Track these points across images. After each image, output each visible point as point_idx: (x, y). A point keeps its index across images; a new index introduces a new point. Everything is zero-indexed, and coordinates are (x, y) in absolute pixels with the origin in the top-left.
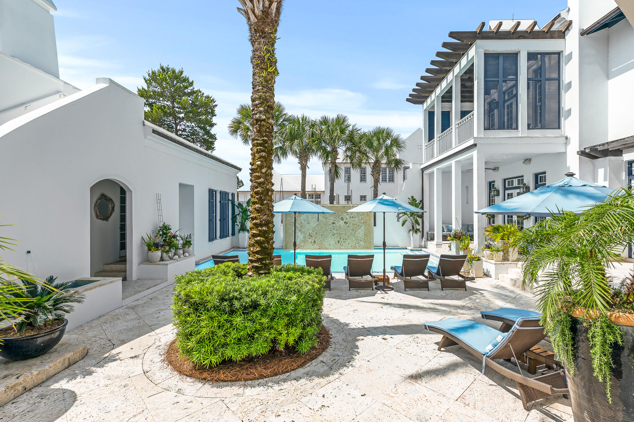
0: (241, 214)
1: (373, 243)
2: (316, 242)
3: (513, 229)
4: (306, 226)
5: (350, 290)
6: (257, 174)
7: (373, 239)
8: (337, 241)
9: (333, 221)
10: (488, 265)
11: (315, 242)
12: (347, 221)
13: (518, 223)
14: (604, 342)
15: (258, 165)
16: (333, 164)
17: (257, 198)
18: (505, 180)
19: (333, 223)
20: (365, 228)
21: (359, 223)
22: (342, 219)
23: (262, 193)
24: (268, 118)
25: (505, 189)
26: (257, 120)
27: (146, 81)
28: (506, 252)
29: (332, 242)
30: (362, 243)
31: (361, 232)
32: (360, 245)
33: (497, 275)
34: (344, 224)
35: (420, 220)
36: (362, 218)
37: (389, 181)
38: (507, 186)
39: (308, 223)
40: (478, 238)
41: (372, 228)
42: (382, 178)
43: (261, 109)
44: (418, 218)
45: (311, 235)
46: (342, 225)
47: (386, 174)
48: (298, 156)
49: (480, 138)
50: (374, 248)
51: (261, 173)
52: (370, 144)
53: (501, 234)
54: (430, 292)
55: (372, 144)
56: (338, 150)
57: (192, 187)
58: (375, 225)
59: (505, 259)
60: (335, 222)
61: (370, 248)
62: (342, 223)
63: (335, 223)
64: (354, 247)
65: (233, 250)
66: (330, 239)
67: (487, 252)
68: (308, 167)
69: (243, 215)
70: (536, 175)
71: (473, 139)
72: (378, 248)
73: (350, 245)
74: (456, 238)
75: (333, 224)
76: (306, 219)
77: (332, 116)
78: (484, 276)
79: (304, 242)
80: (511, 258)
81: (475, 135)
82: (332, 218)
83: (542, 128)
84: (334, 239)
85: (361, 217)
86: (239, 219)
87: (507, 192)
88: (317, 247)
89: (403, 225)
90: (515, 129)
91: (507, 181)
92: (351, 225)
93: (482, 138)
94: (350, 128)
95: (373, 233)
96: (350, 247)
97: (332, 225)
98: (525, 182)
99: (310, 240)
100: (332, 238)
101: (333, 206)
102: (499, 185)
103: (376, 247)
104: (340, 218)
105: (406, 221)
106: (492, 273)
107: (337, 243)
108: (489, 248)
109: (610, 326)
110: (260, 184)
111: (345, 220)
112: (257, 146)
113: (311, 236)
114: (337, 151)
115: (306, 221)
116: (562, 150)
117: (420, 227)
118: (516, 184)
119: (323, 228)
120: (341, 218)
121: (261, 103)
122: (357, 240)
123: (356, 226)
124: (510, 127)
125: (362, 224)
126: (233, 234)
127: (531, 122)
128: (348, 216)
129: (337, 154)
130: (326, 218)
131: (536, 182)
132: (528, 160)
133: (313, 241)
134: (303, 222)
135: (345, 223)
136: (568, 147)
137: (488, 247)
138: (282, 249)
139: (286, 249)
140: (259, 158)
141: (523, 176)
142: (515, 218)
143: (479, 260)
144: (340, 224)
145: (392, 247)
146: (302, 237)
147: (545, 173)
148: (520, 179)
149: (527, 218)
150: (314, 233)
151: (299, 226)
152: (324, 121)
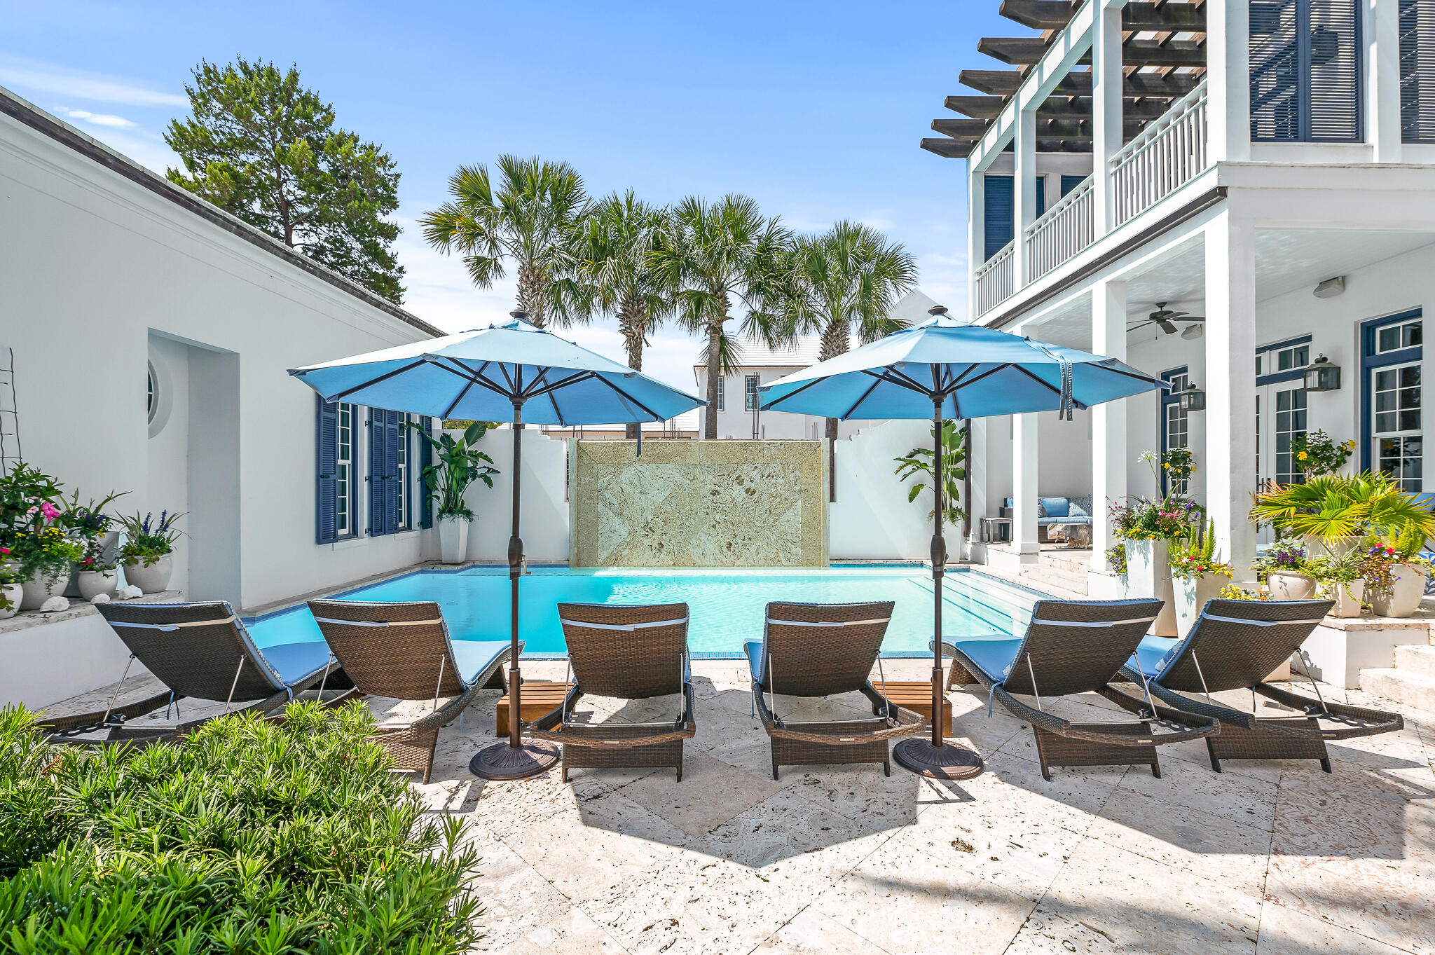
0: (446, 465)
1: (828, 548)
2: (665, 545)
4: (638, 500)
5: (776, 777)
7: (828, 540)
8: (724, 544)
9: (713, 488)
11: (662, 546)
12: (752, 486)
16: (715, 333)
19: (714, 493)
20: (804, 506)
21: (788, 493)
22: (740, 481)
27: (194, 99)
29: (711, 547)
30: (796, 550)
31: (793, 519)
32: (789, 556)
33: (1352, 671)
34: (745, 495)
35: (959, 484)
36: (797, 479)
39: (641, 492)
40: (1232, 529)
41: (824, 506)
44: (955, 480)
45: (650, 525)
46: (740, 500)
48: (620, 311)
49: (1241, 165)
50: (831, 562)
52: (818, 271)
54: (1164, 780)
55: (824, 268)
56: (729, 295)
57: (234, 356)
58: (832, 499)
59: (1368, 607)
60: (719, 489)
61: (820, 565)
62: (738, 492)
63: (719, 493)
64: (773, 560)
65: (419, 569)
66: (704, 537)
67: (1286, 579)
68: (647, 343)
69: (453, 467)
70: (1369, 330)
71: (1215, 171)
72: (842, 562)
73: (762, 555)
74: (1156, 528)
75: (714, 495)
76: (636, 482)
77: (711, 198)
78: (1293, 677)
79: (631, 545)
82: (710, 477)
84: (716, 538)
85: (792, 476)
86: (441, 479)
88: (668, 560)
89: (911, 498)
92: (765, 497)
93: (1248, 165)
94: (763, 230)
95: (826, 521)
96: (762, 562)
97: (711, 497)
98: (1316, 354)
99: (647, 542)
100: (709, 536)
101: (712, 444)
103: (835, 562)
104: (734, 477)
105: (923, 485)
107: (725, 549)
108: (1296, 566)
111: (747, 484)
113: (650, 528)
114: (726, 298)
115: (635, 486)
117: (959, 504)
119: (683, 506)
120: (737, 478)
122: (781, 542)
123: (778, 500)
125: (797, 496)
126: (426, 522)
128: (756, 471)
129: (726, 303)
130: (695, 478)
131: (1368, 350)
132: (1332, 284)
133: (655, 545)
134: (627, 488)
135: (747, 491)
138: (567, 566)
139: (579, 565)
141: (1306, 338)
144: (734, 494)
145: (881, 562)
146: (624, 533)
147: (1413, 314)
150: (660, 520)
151: (614, 501)
152: (691, 212)
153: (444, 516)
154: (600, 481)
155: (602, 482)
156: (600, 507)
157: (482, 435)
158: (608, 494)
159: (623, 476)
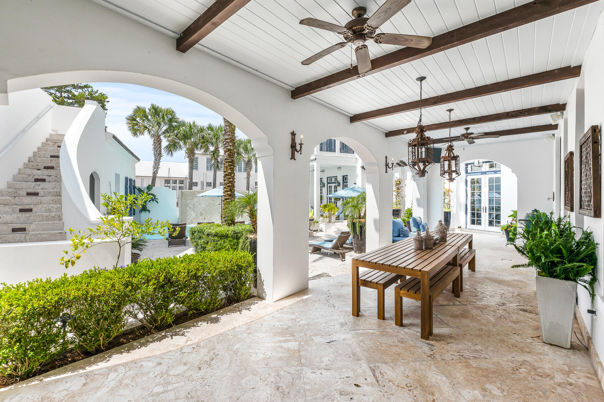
3: (333, 206)
6: (229, 177)
10: (322, 226)
13: (335, 202)
14: (359, 226)
15: (229, 172)
17: (229, 189)
18: (328, 178)
23: (231, 186)
24: (234, 149)
25: (328, 183)
26: (229, 150)
28: (330, 217)
33: (326, 230)
37: (238, 171)
38: (329, 182)
39: (199, 204)
40: (316, 211)
42: (238, 169)
43: (231, 144)
45: (202, 213)
47: (241, 165)
49: (318, 155)
51: (231, 176)
53: (328, 208)
57: (119, 175)
59: (330, 222)
66: (217, 216)
67: (321, 218)
70: (343, 177)
71: (314, 156)
76: (198, 202)
78: (320, 231)
79: (196, 218)
80: (332, 221)
81: (315, 153)
82: (218, 200)
83: (346, 152)
87: (329, 185)
90: (333, 152)
91: (329, 178)
97: (219, 205)
98: (338, 180)
102: (325, 181)
106: (324, 229)
109: (360, 222)
110: (230, 182)
112: (229, 163)
116: (355, 165)
118: (333, 181)
119: (211, 208)
121: (231, 141)
124: (331, 150)
126: (134, 214)
127: (341, 148)
130: (214, 200)
131: (343, 181)
132: (339, 168)
133: (203, 218)
134: (195, 203)
136: (357, 164)
137: (322, 216)
140: (230, 169)
141: (337, 176)
142: (333, 200)
143: (317, 223)
146: (194, 215)
147: (347, 176)
148: (336, 177)
149: (339, 200)
150: (204, 212)
151: (192, 206)
152: (210, 128)
153: (143, 211)
154: (188, 201)
155: (188, 202)
156: (188, 209)
157: (152, 188)
158: (190, 205)
159: (194, 200)
